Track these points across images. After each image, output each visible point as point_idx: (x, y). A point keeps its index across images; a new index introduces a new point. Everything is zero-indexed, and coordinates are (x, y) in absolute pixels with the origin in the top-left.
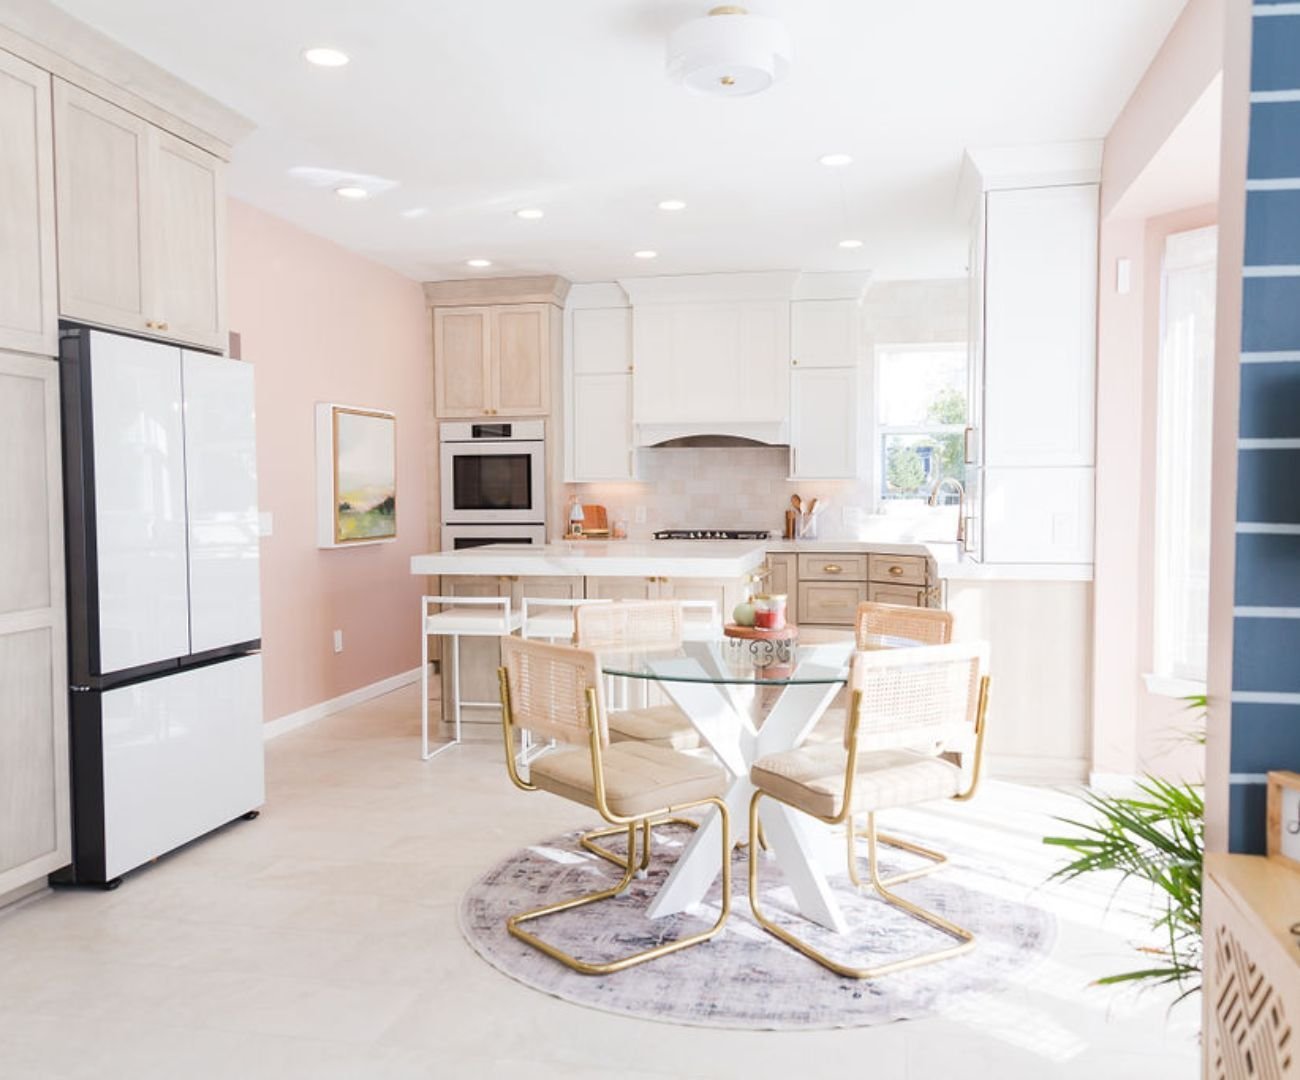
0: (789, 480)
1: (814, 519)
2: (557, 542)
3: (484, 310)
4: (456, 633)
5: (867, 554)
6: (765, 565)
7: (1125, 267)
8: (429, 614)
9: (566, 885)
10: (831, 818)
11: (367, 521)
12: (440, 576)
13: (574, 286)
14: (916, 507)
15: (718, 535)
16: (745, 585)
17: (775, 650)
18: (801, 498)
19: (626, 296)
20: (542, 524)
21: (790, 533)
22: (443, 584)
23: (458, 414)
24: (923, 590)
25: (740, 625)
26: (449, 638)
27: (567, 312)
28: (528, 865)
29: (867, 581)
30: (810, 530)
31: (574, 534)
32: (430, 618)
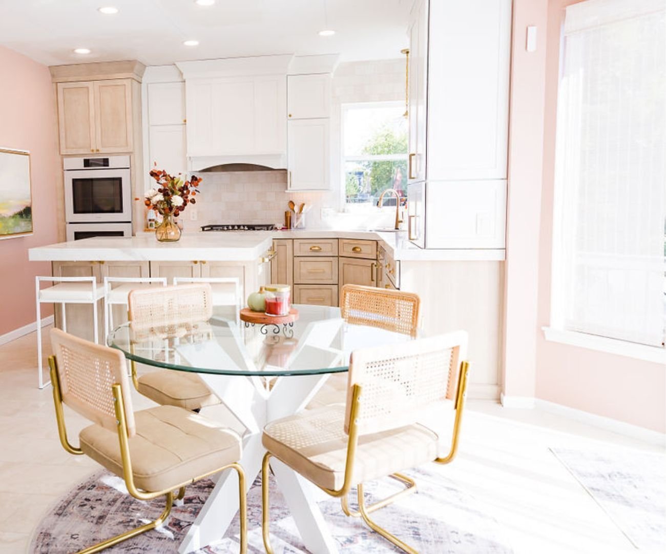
0: (286, 191)
1: (303, 216)
2: (140, 233)
3: (89, 84)
4: (63, 302)
5: (338, 239)
6: (272, 249)
7: (532, 31)
8: (41, 288)
9: (120, 514)
10: (333, 491)
11: (11, 222)
12: (52, 262)
13: (147, 68)
14: (368, 207)
15: (242, 228)
16: (259, 264)
17: (281, 331)
18: (295, 203)
19: (181, 74)
20: (129, 222)
21: (288, 226)
22: (54, 266)
23: (74, 152)
24: (375, 262)
25: (253, 310)
26: (60, 305)
27: (144, 85)
28: (94, 492)
29: (338, 257)
30: (301, 223)
31: (150, 228)
32: (41, 291)
